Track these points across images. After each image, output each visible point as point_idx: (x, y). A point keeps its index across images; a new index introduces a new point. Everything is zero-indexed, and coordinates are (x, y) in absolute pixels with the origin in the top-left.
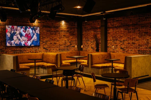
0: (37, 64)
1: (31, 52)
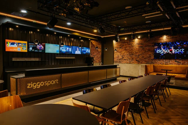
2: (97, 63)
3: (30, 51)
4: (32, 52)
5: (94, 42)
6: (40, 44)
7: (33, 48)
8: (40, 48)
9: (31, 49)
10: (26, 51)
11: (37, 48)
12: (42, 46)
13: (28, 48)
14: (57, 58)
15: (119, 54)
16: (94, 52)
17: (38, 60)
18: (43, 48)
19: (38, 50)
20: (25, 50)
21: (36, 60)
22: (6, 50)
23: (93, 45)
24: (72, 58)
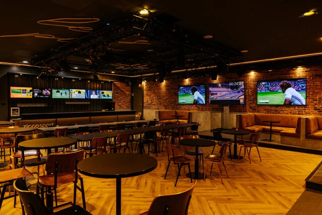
0: (274, 128)
1: (291, 112)
3: (35, 96)
4: (37, 97)
5: (118, 84)
6: (46, 90)
7: (38, 94)
8: (46, 93)
9: (36, 94)
10: (31, 97)
12: (48, 91)
13: (33, 94)
14: (67, 103)
15: (148, 98)
18: (50, 93)
19: (44, 95)
20: (29, 96)
22: (11, 97)
23: (118, 87)
24: (86, 103)
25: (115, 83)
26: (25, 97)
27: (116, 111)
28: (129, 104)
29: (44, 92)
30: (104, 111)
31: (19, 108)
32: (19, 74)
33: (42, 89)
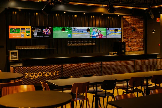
2: (136, 51)
3: (34, 37)
4: (36, 38)
5: (128, 19)
6: (46, 28)
7: (38, 33)
8: (46, 33)
9: (35, 34)
10: (31, 37)
11: (43, 33)
12: (48, 30)
13: (33, 34)
14: (69, 44)
16: (129, 33)
17: (44, 48)
18: (50, 32)
19: (44, 35)
21: (42, 48)
22: (10, 38)
23: (128, 24)
24: (90, 44)
25: (124, 17)
26: (23, 38)
27: (126, 54)
28: (141, 45)
29: (44, 31)
30: (111, 54)
31: (17, 51)
32: (17, 10)
33: (42, 28)
